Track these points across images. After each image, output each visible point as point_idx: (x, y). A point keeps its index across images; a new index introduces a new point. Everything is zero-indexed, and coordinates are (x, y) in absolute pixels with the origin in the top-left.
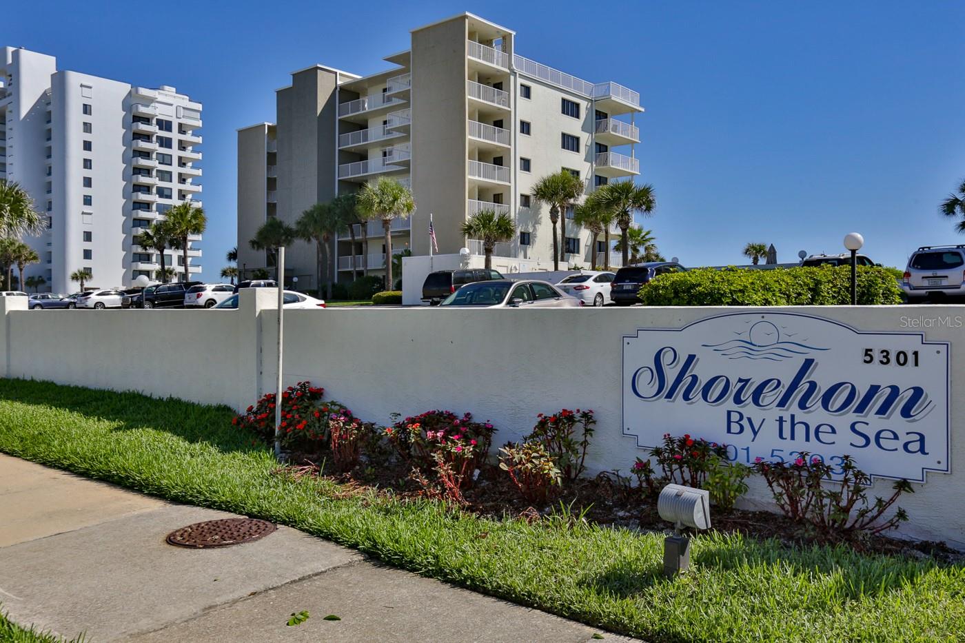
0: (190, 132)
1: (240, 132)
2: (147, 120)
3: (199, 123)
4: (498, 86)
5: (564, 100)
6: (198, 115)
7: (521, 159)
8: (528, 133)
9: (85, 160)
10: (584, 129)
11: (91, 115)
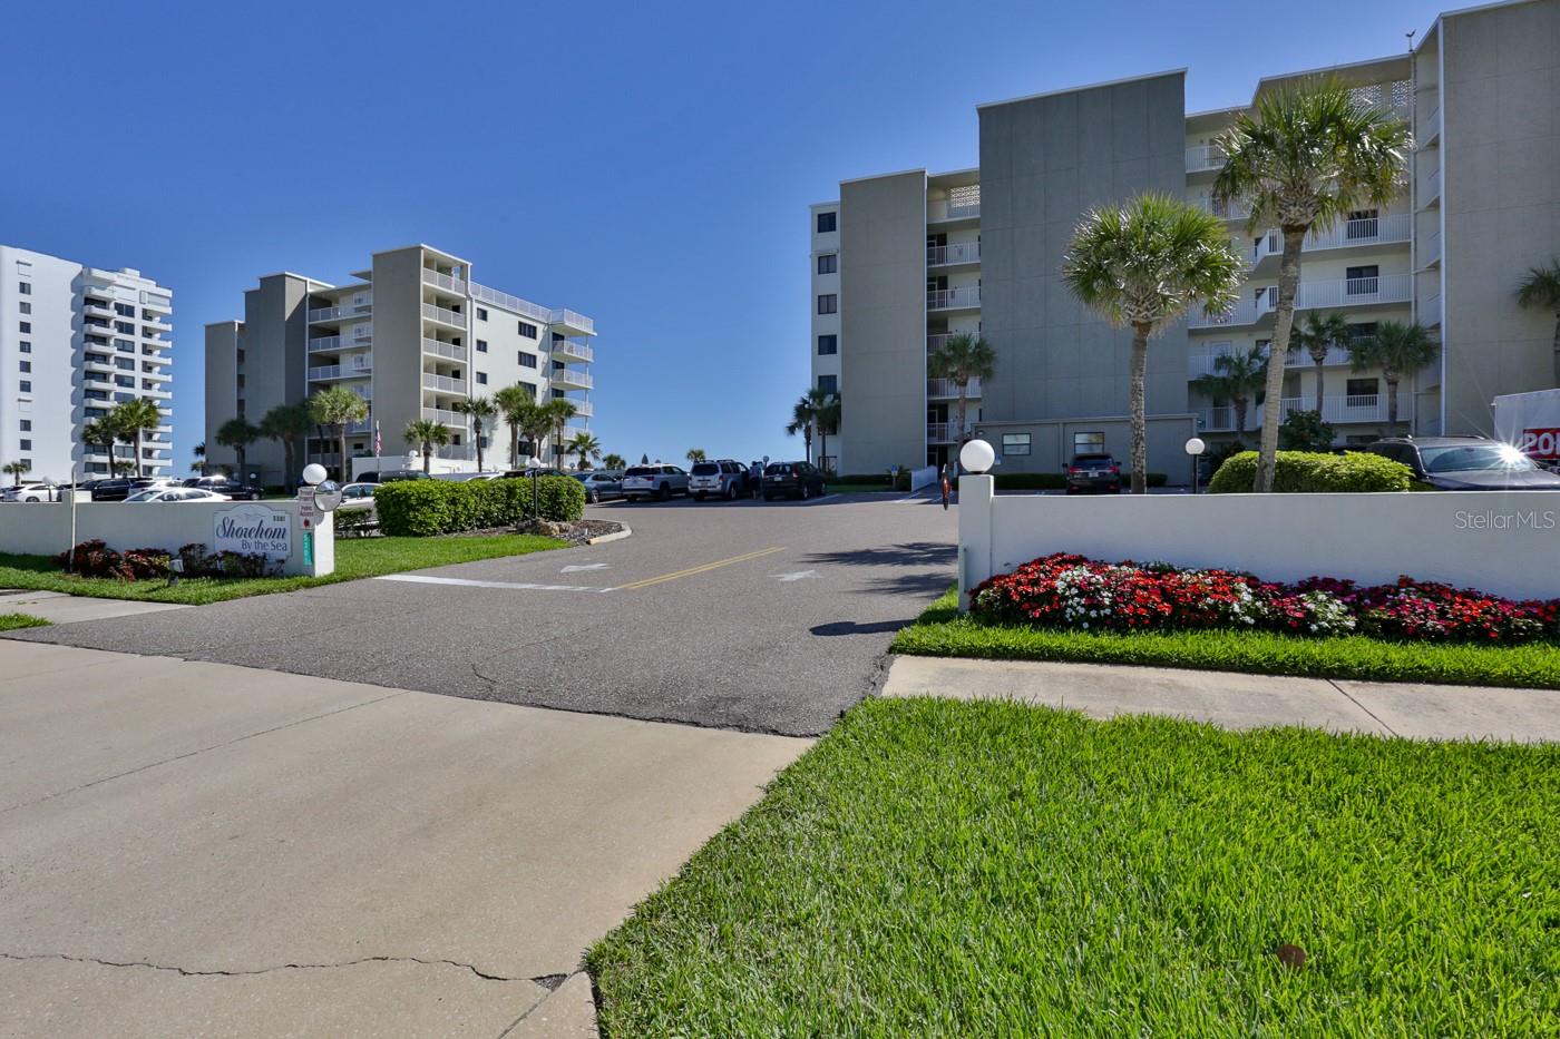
0: (158, 319)
1: (208, 327)
2: (103, 303)
3: (169, 310)
4: (456, 309)
5: (520, 323)
6: (167, 302)
7: (478, 373)
8: (485, 351)
9: (21, 342)
10: (541, 348)
11: (29, 293)
